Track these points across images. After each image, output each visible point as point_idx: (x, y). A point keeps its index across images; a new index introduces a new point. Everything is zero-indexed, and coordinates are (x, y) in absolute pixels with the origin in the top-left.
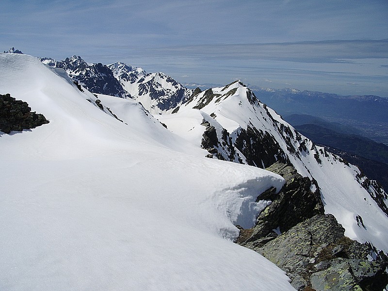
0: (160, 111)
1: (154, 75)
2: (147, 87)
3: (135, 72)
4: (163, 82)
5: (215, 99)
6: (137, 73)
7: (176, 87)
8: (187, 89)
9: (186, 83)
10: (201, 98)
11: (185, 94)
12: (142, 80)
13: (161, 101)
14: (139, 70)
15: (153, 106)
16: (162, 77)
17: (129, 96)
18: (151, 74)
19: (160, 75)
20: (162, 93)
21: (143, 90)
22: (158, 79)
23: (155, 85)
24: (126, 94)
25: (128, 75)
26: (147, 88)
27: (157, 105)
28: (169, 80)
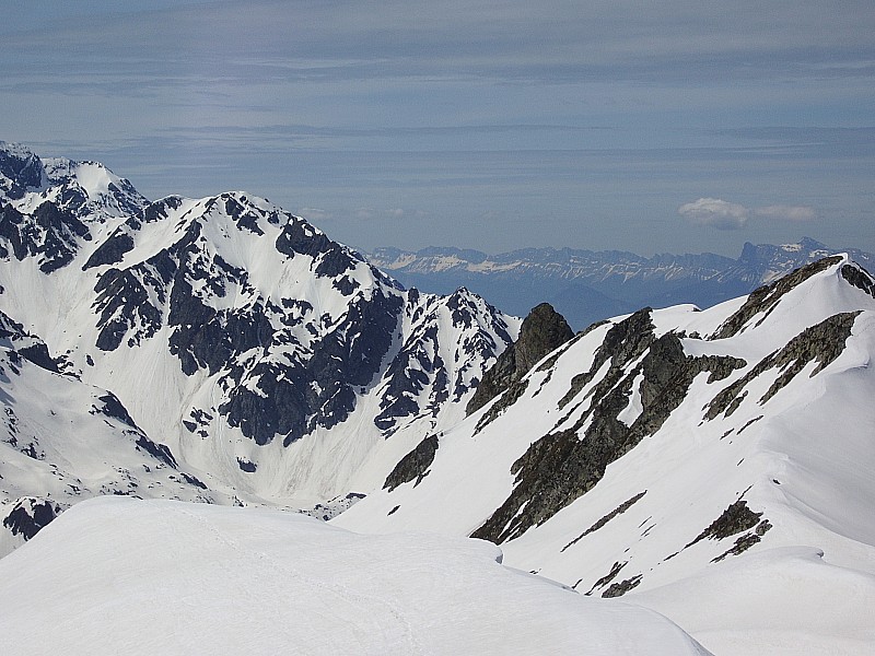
0: (244, 447)
1: (193, 208)
2: (150, 289)
3: (66, 194)
4: (258, 254)
5: (702, 389)
6: (78, 196)
7: (346, 287)
8: (414, 296)
9: (394, 254)
10: (579, 381)
11: (407, 328)
12: (118, 245)
13: (251, 384)
14: (94, 180)
15: (197, 415)
16: (249, 223)
17: (39, 355)
18: (173, 203)
19: (233, 208)
20: (253, 328)
21: (127, 314)
22: (223, 240)
23: (200, 274)
24: (19, 345)
25: (19, 217)
26: (152, 298)
27: (223, 410)
28: (295, 241)
